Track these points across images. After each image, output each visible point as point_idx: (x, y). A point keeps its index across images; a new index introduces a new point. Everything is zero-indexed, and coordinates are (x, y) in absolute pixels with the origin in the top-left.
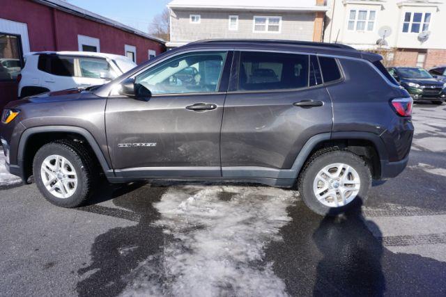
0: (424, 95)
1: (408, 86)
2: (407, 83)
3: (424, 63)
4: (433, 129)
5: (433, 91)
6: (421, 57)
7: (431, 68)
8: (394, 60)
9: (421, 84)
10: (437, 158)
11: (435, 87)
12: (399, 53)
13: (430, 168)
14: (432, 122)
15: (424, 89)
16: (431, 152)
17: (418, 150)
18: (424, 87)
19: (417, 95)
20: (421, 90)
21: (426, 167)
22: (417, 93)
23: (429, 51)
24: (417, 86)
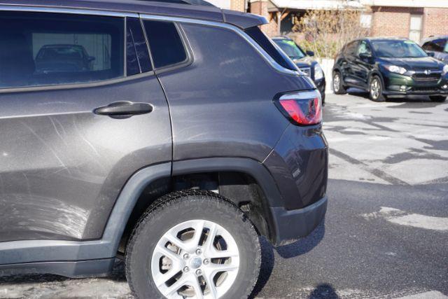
0: (414, 87)
1: (388, 71)
2: (386, 66)
3: (421, 32)
4: (420, 145)
5: (427, 79)
6: (416, 21)
7: (427, 39)
8: (372, 27)
9: (407, 67)
10: (415, 195)
11: (430, 72)
12: (379, 14)
13: (399, 215)
14: (423, 133)
15: (414, 75)
16: (408, 186)
17: (387, 183)
18: (414, 72)
19: (403, 87)
20: (409, 79)
21: (392, 214)
22: (403, 84)
23: (426, 11)
24: (403, 71)
